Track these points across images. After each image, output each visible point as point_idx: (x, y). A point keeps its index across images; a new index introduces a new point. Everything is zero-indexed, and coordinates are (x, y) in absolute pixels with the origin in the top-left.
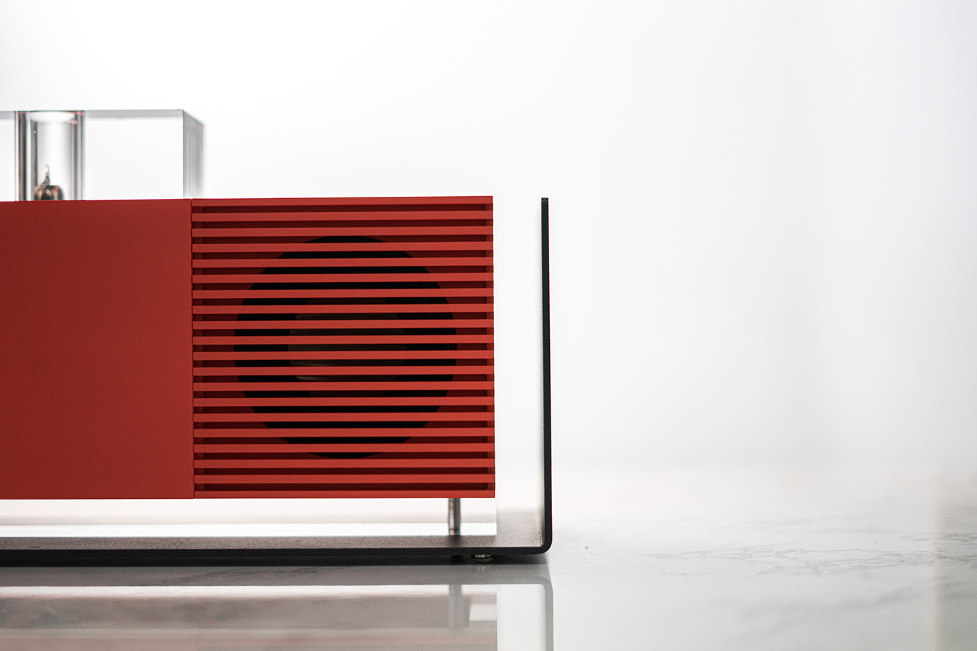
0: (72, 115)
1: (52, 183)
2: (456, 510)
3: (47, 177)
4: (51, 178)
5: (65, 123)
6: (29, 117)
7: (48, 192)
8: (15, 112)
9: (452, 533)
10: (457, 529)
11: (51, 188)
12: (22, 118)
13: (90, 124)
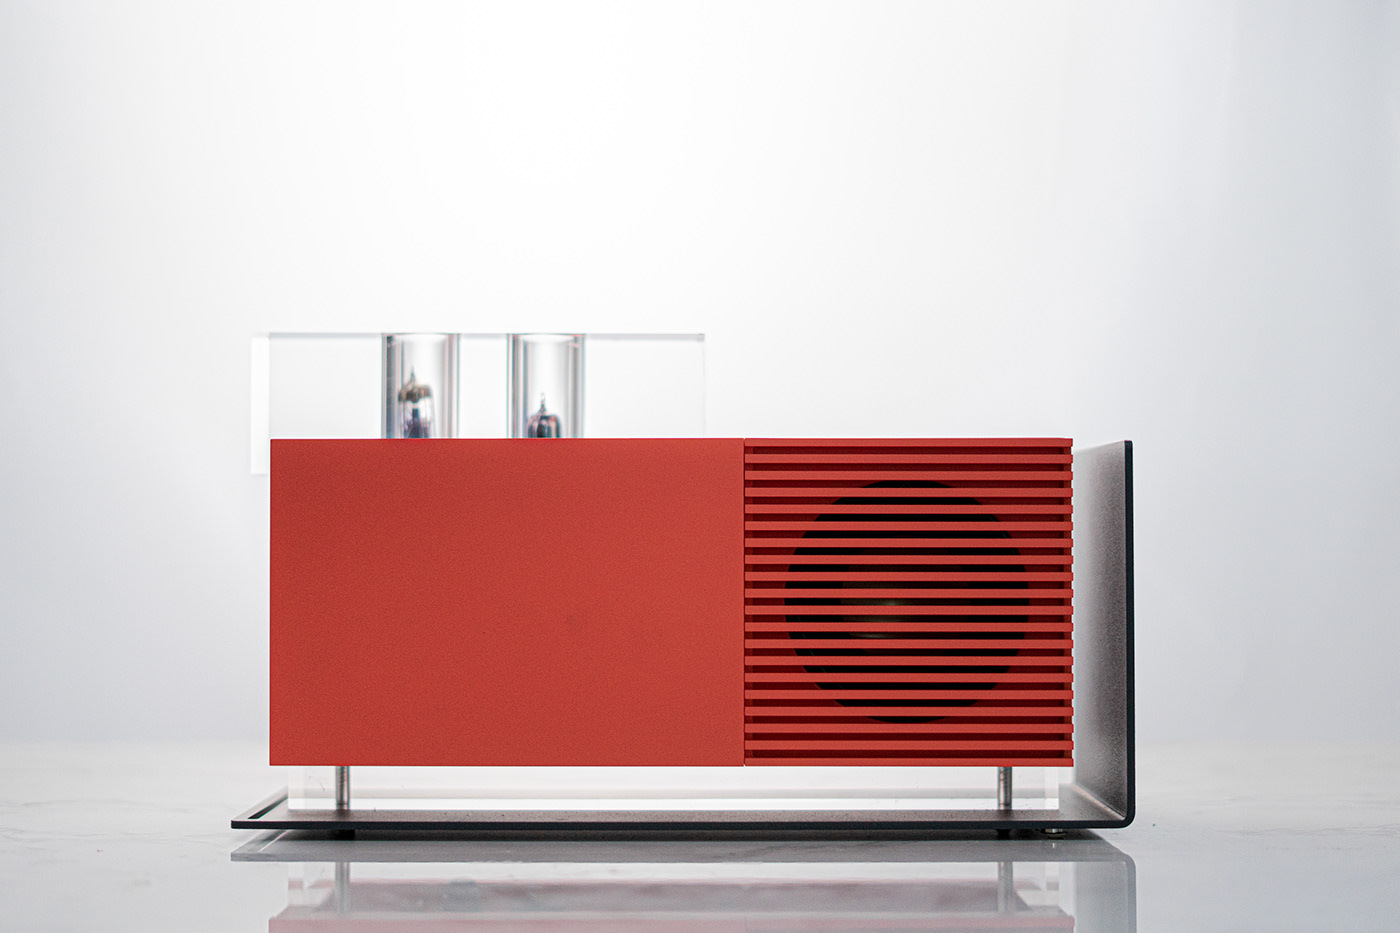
0: (571, 338)
1: (549, 412)
2: (1007, 780)
3: (543, 406)
4: (547, 406)
5: (559, 344)
6: (522, 338)
7: (544, 422)
8: (508, 335)
9: (1002, 808)
10: (1008, 804)
11: (547, 418)
12: (515, 340)
13: (590, 347)
